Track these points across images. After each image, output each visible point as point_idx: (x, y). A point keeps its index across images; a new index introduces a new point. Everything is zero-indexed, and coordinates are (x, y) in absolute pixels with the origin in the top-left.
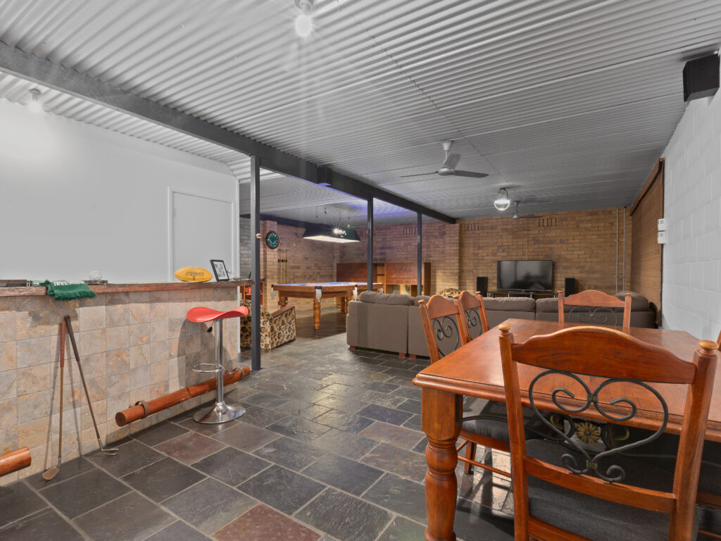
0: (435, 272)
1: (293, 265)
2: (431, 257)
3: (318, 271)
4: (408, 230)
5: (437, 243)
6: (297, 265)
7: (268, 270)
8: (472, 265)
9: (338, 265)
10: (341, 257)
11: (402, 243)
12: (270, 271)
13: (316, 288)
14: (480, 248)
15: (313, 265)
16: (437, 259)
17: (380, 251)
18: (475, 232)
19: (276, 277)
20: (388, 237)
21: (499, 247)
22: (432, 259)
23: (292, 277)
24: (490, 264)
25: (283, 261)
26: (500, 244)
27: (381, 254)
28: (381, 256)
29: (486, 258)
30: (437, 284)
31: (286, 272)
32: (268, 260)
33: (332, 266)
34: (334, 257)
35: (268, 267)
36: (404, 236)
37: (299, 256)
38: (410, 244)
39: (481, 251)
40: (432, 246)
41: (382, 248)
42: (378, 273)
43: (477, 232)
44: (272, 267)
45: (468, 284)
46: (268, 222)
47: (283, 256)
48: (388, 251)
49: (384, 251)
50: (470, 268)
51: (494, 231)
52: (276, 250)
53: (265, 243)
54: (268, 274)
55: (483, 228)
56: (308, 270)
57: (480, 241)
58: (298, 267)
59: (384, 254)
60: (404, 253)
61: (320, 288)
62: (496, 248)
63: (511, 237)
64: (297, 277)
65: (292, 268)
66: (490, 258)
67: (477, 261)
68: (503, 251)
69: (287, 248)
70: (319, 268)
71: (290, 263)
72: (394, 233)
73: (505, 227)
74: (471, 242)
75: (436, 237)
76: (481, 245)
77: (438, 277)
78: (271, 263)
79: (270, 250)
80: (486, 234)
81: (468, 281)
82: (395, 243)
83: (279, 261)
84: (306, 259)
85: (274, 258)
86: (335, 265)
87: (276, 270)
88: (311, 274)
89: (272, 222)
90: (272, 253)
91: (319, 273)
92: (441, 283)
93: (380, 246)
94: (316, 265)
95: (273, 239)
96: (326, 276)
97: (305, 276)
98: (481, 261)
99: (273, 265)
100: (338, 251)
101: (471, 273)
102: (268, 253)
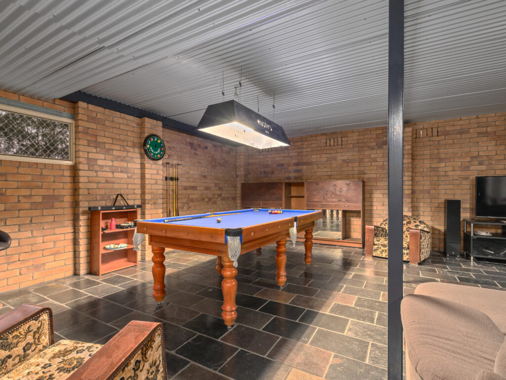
0: (371, 194)
1: (187, 184)
2: (365, 174)
3: (219, 192)
4: (332, 140)
5: (373, 156)
6: (192, 184)
7: (147, 191)
8: (428, 183)
9: (243, 184)
10: (246, 176)
11: (324, 158)
12: (151, 193)
13: (228, 232)
14: (440, 160)
15: (213, 185)
16: (374, 176)
17: (295, 168)
18: (432, 139)
19: (160, 201)
20: (304, 150)
21: (472, 158)
22: (366, 176)
23: (185, 200)
24: (457, 182)
25: (172, 179)
26: (476, 154)
27: (296, 171)
28: (296, 174)
29: (450, 173)
30: (375, 208)
31: (177, 195)
32: (147, 176)
33: (235, 186)
34: (237, 176)
35: (148, 187)
36: (327, 148)
37: (195, 172)
38: (335, 159)
39: (443, 165)
40: (366, 160)
41: (297, 164)
42: (292, 195)
43: (437, 138)
44: (154, 187)
45: (421, 209)
46: (147, 119)
47: (172, 172)
48: (305, 167)
49: (299, 167)
50: (425, 188)
51: (463, 136)
52: (160, 162)
53: (143, 152)
54: (148, 197)
55: (446, 133)
56: (206, 192)
57: (441, 151)
58: (194, 188)
59: (300, 171)
60: (325, 170)
61: (238, 233)
62: (468, 159)
63: (494, 143)
64: (192, 200)
65: (185, 188)
66: (458, 173)
67: (436, 178)
68: (480, 164)
69: (179, 162)
70: (220, 189)
71: (183, 183)
72: (313, 146)
73: (484, 130)
74: (427, 152)
75: (373, 149)
76: (443, 156)
77: (375, 200)
78: (153, 181)
79: (151, 162)
80: (451, 142)
81: (422, 205)
82: (314, 158)
83: (166, 178)
84: (205, 177)
85: (157, 174)
86: (239, 186)
87: (160, 192)
88: (210, 196)
89: (154, 122)
90: (154, 166)
91: (220, 195)
92: (379, 208)
93: (295, 161)
94: (216, 185)
95: (156, 146)
96: (228, 198)
97: (203, 199)
98: (442, 179)
99: (156, 183)
100: (242, 169)
101: (426, 195)
102: (147, 166)
